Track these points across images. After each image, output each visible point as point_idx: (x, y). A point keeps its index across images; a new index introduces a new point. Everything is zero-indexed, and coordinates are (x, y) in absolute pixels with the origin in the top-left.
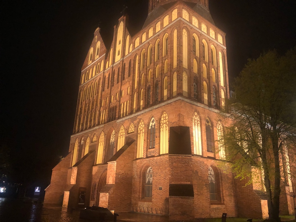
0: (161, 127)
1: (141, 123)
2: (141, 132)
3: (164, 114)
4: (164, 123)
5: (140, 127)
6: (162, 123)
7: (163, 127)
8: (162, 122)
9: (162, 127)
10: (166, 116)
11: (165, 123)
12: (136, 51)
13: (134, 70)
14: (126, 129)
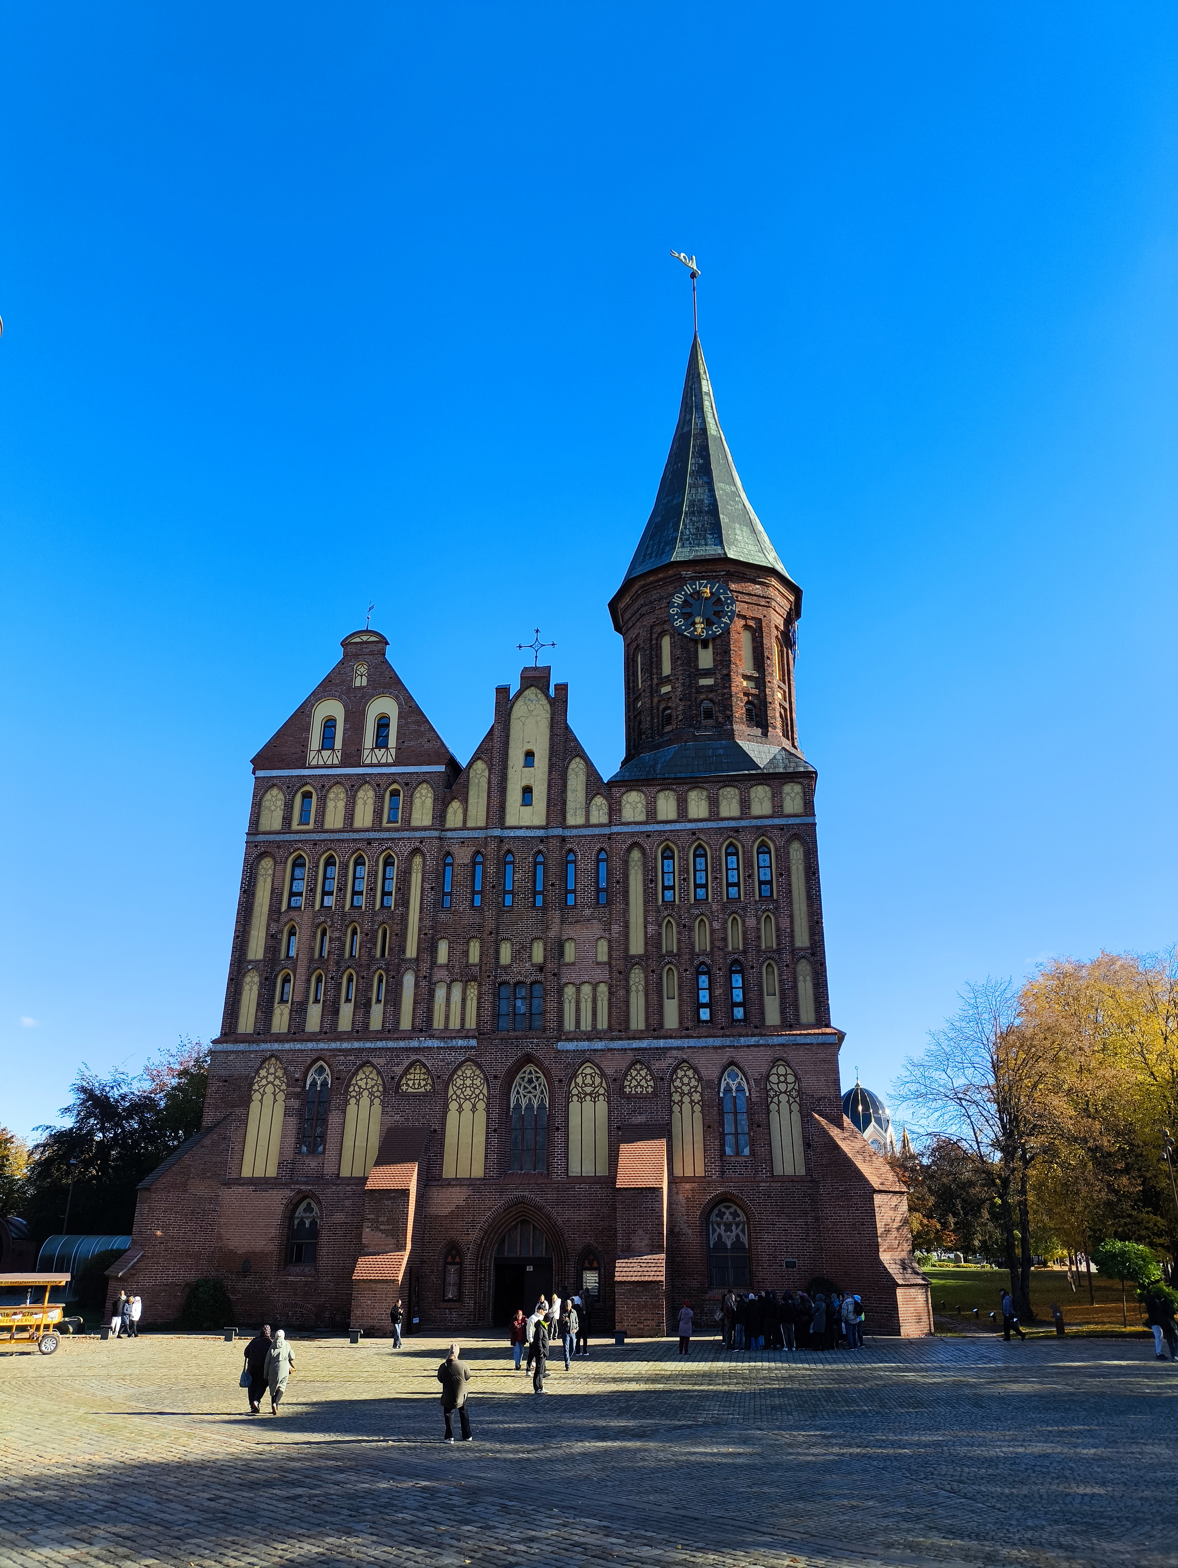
1: (680, 1073)
2: (686, 1099)
3: (779, 1066)
4: (781, 1093)
5: (678, 1083)
6: (772, 1089)
7: (779, 1102)
8: (775, 1087)
9: (775, 1100)
10: (786, 1074)
11: (785, 1092)
12: (632, 834)
13: (626, 893)
14: (615, 1080)
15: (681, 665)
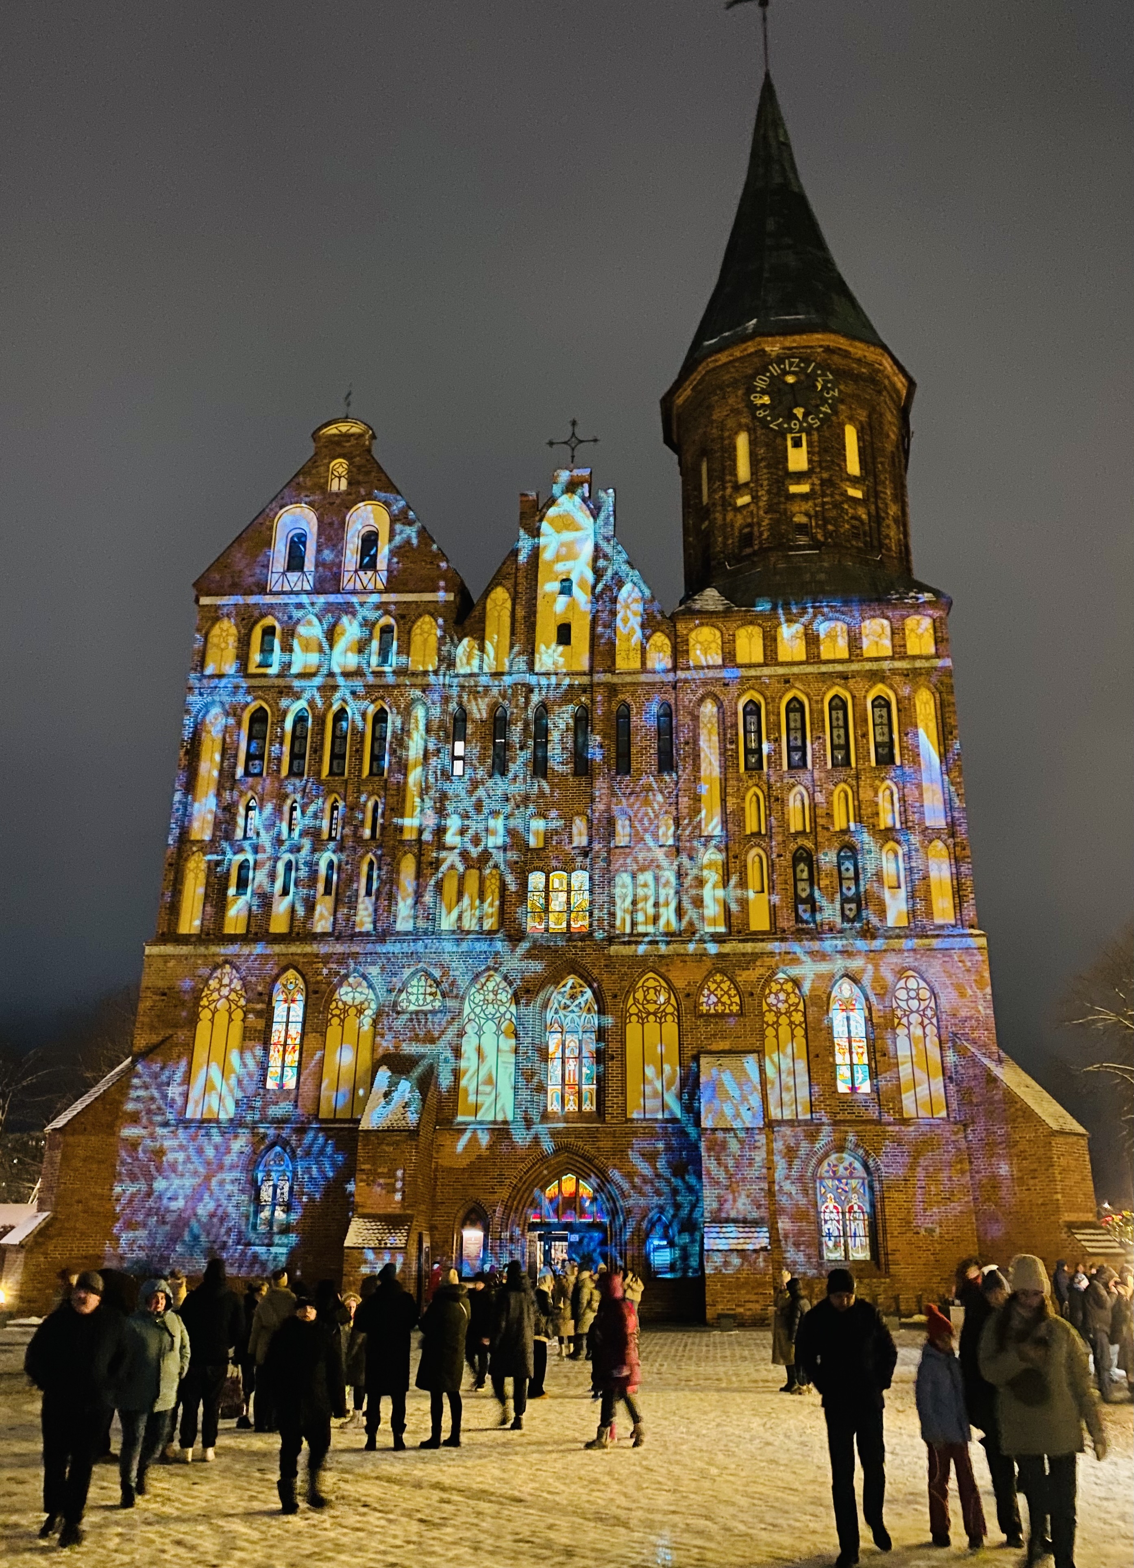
0: (899, 1024)
1: (775, 987)
2: (784, 1020)
3: (908, 977)
4: (912, 1012)
5: (772, 999)
6: (899, 1007)
7: (910, 1023)
8: (903, 1004)
9: (904, 1021)
10: (918, 989)
11: (917, 1011)
12: (705, 683)
13: (696, 757)
14: (688, 995)
15: (765, 467)
